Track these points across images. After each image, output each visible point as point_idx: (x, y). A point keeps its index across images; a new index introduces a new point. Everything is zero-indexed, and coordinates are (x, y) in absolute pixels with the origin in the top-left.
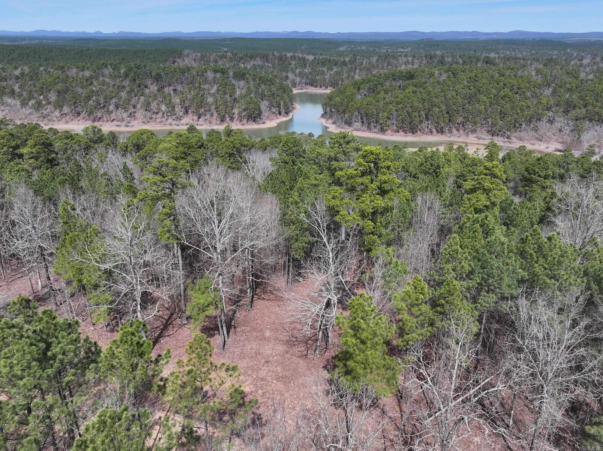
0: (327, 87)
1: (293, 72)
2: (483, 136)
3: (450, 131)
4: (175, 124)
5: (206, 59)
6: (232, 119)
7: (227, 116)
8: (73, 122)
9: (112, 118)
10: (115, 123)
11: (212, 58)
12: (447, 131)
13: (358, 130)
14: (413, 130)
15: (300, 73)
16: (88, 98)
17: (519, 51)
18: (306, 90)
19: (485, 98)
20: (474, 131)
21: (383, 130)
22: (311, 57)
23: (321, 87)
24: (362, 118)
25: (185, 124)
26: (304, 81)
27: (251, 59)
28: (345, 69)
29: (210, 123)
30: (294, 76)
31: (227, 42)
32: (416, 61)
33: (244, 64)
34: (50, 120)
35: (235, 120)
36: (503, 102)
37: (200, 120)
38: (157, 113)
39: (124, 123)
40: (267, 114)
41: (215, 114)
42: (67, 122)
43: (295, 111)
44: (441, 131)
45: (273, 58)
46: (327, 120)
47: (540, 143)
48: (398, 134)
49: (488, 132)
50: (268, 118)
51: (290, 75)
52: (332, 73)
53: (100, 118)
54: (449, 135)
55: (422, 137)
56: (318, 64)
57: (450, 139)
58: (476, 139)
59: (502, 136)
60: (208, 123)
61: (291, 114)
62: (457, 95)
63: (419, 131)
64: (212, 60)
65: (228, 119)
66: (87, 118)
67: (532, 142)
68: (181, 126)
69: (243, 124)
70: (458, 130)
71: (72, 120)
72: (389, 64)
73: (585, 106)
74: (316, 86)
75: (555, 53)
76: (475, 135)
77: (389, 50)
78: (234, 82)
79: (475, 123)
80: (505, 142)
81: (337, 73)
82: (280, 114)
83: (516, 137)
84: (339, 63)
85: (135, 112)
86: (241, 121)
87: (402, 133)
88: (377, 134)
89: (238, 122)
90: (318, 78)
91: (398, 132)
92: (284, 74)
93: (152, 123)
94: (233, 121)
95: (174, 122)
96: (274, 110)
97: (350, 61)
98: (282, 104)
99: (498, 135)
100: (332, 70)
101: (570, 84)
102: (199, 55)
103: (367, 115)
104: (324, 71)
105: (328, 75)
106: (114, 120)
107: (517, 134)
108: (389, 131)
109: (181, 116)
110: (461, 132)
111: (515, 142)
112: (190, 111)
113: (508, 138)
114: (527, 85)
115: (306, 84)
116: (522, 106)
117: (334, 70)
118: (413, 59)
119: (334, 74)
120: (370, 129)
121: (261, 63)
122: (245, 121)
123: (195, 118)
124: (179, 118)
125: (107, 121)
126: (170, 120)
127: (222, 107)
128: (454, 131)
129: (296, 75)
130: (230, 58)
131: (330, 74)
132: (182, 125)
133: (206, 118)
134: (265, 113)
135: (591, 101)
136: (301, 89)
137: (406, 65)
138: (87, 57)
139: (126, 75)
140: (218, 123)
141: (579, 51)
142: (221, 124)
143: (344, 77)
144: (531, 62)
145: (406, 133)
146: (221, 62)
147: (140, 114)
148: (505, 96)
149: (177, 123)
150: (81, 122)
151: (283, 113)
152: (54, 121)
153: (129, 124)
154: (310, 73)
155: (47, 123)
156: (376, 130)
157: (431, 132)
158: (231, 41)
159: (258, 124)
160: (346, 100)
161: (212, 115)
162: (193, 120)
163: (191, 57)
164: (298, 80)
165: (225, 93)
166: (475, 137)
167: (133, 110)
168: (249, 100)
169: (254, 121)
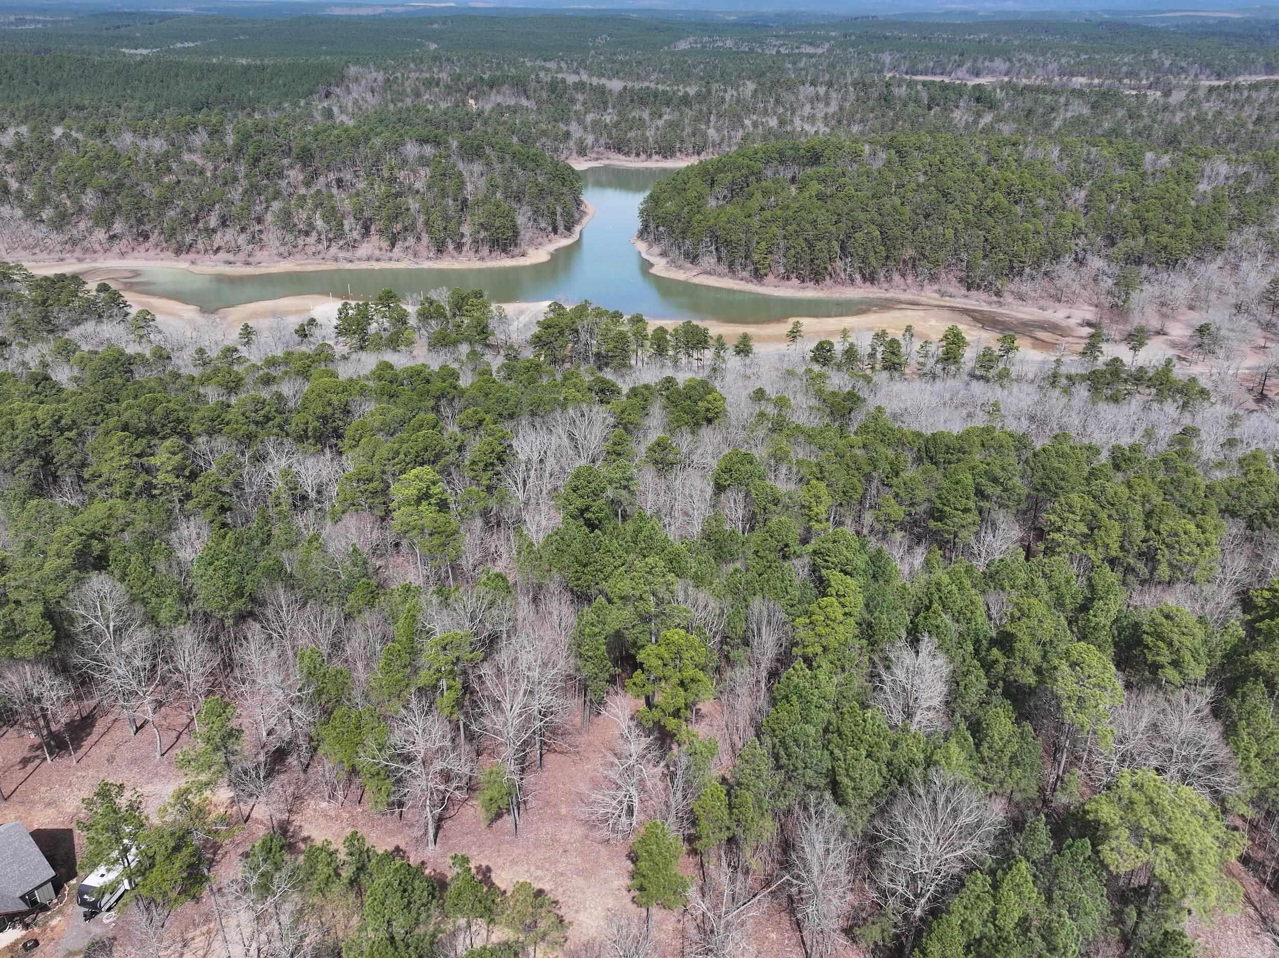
0: (650, 156)
1: (581, 122)
2: (951, 290)
3: (889, 279)
4: (345, 259)
5: (395, 87)
6: (459, 247)
7: (449, 240)
8: (136, 254)
9: (216, 246)
10: (222, 255)
11: (408, 86)
12: (883, 279)
13: (709, 273)
14: (817, 277)
15: (595, 123)
16: (165, 203)
17: (1053, 54)
18: (606, 162)
19: (956, 214)
20: (933, 278)
21: (758, 276)
22: (616, 85)
23: (638, 155)
24: (717, 249)
25: (365, 257)
26: (602, 141)
27: (491, 87)
28: (689, 113)
29: (415, 255)
30: (581, 130)
31: (436, 26)
32: (834, 95)
33: (476, 99)
34: (86, 250)
35: (465, 249)
36: (991, 221)
37: (395, 250)
38: (307, 234)
39: (241, 256)
40: (528, 235)
41: (425, 238)
42: (123, 254)
43: (585, 221)
44: (870, 278)
45: (538, 86)
46: (651, 246)
47: (1057, 305)
48: (787, 283)
49: (961, 280)
50: (531, 242)
51: (574, 127)
52: (660, 123)
53: (191, 246)
54: (886, 285)
55: (834, 290)
56: (632, 101)
57: (888, 295)
58: (937, 296)
59: (987, 289)
60: (411, 257)
61: (577, 229)
62: (902, 204)
63: (828, 278)
64: (409, 90)
65: (451, 247)
66: (165, 245)
67: (1042, 302)
68: (357, 262)
69: (482, 259)
70: (903, 276)
71: (133, 249)
72: (777, 101)
73: (1145, 231)
74: (627, 154)
75: (1126, 60)
76: (936, 287)
77: (783, 50)
78: (461, 166)
79: (936, 264)
80: (990, 303)
81: (671, 124)
82: (555, 230)
83: (1012, 292)
84: (675, 101)
85: (261, 231)
86: (476, 251)
87: (795, 281)
88: (747, 282)
89: (471, 254)
90: (631, 134)
91: (788, 279)
92: (563, 127)
93: (298, 256)
94: (460, 252)
95: (341, 255)
96: (543, 225)
97: (698, 94)
98: (559, 210)
99: (979, 287)
100: (660, 116)
101: (1121, 182)
102: (380, 76)
103: (727, 243)
104: (644, 122)
105: (653, 130)
106: (219, 249)
107: (1015, 285)
108: (771, 277)
109: (355, 241)
110: (910, 279)
111: (1010, 304)
112: (373, 228)
113: (998, 294)
114: (1039, 184)
115: (608, 147)
116: (1026, 231)
117: (666, 117)
118: (827, 92)
119: (664, 128)
120: (734, 272)
121: (512, 102)
122: (485, 251)
123: (385, 244)
124: (353, 245)
125: (206, 251)
126: (334, 250)
127: (439, 224)
128: (896, 277)
129: (585, 129)
130: (448, 87)
131: (658, 129)
132: (359, 259)
133: (407, 244)
134: (526, 235)
135: (1155, 222)
136: (597, 159)
137: (812, 103)
138: (140, 81)
139: (239, 150)
140: (431, 255)
141: (1176, 55)
142: (437, 258)
143: (685, 133)
144: (1068, 100)
145: (803, 281)
146: (427, 96)
147: (272, 237)
148: (995, 208)
149: (349, 255)
150: (152, 253)
151: (561, 229)
152: (95, 252)
153: (251, 259)
154: (616, 125)
155: (81, 256)
156: (745, 274)
157: (852, 280)
158: (444, 23)
159: (513, 257)
160: (686, 209)
161: (419, 239)
162: (381, 249)
163: (364, 82)
164: (590, 139)
165: (444, 193)
166: (936, 291)
167: (258, 228)
168: (493, 208)
169: (504, 250)
